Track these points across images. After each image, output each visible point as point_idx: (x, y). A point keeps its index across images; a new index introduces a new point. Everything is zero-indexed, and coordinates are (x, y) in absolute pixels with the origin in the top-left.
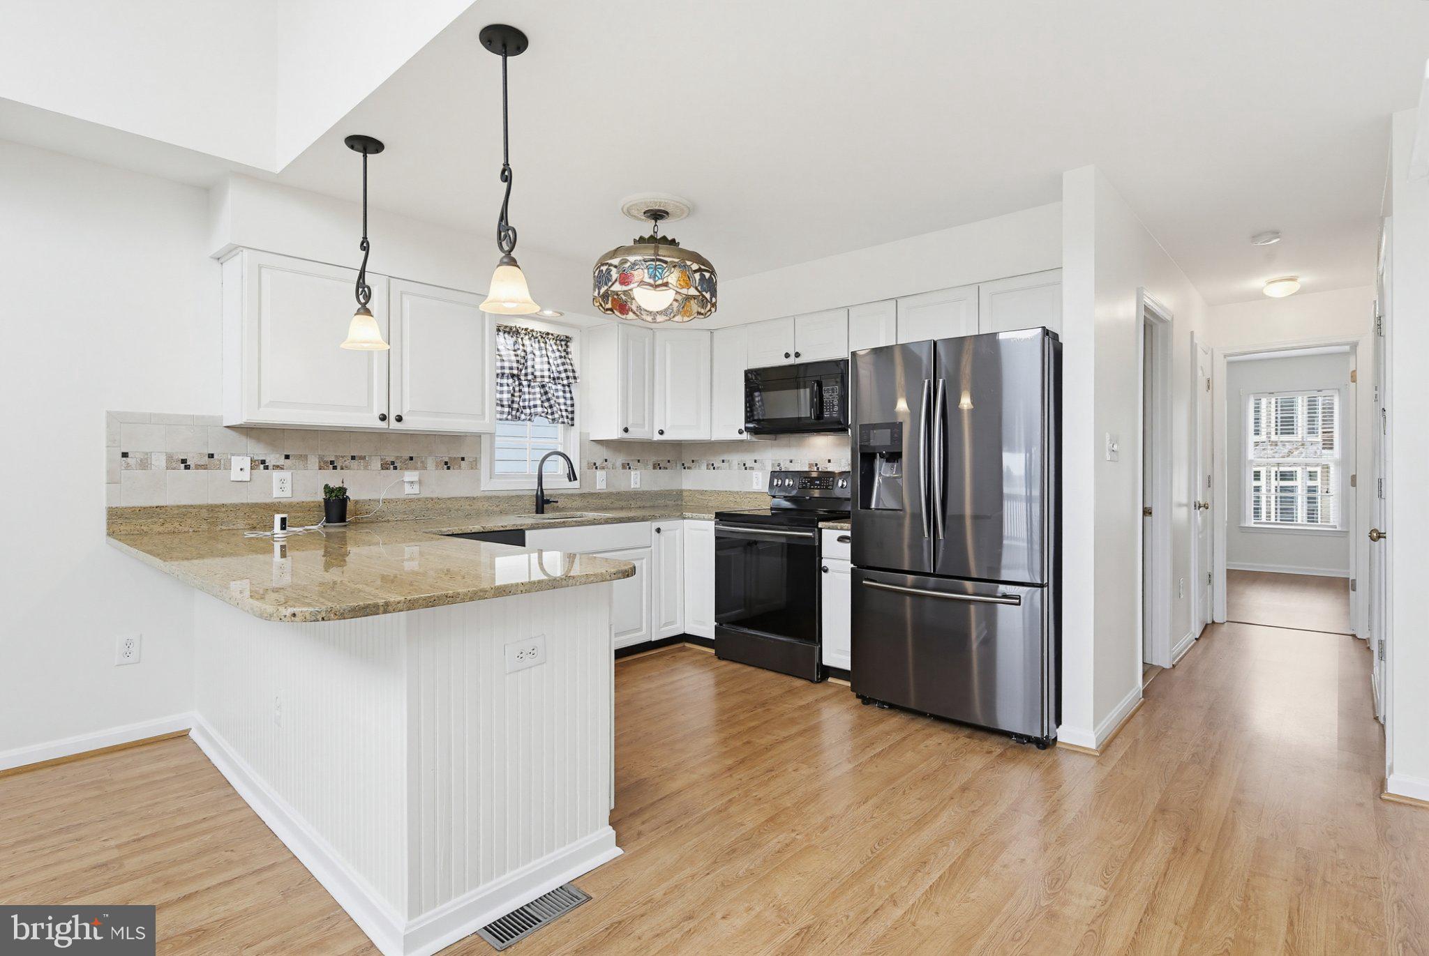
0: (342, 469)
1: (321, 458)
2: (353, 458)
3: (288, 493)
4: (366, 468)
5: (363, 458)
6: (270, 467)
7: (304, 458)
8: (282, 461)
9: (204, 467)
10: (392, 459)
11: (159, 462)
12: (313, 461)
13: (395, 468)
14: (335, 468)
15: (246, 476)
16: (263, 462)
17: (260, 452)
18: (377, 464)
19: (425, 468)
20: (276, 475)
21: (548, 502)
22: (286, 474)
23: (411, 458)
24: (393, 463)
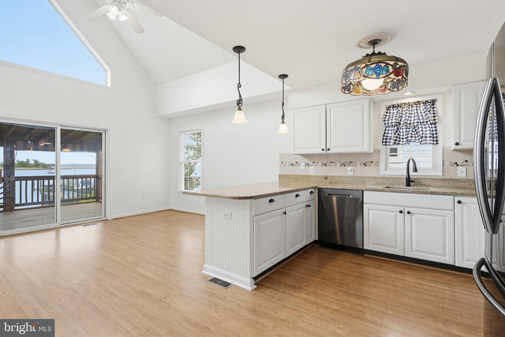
0: (328, 166)
1: (322, 163)
2: (331, 162)
3: (313, 173)
4: (335, 166)
5: (334, 162)
6: (310, 165)
7: (317, 162)
8: (312, 164)
9: (296, 165)
10: (344, 163)
11: (288, 164)
12: (320, 164)
13: (345, 166)
14: (326, 166)
15: (304, 168)
16: (308, 164)
17: (307, 161)
18: (338, 164)
19: (356, 166)
20: (311, 167)
21: (413, 181)
22: (313, 167)
23: (351, 162)
24: (344, 164)
